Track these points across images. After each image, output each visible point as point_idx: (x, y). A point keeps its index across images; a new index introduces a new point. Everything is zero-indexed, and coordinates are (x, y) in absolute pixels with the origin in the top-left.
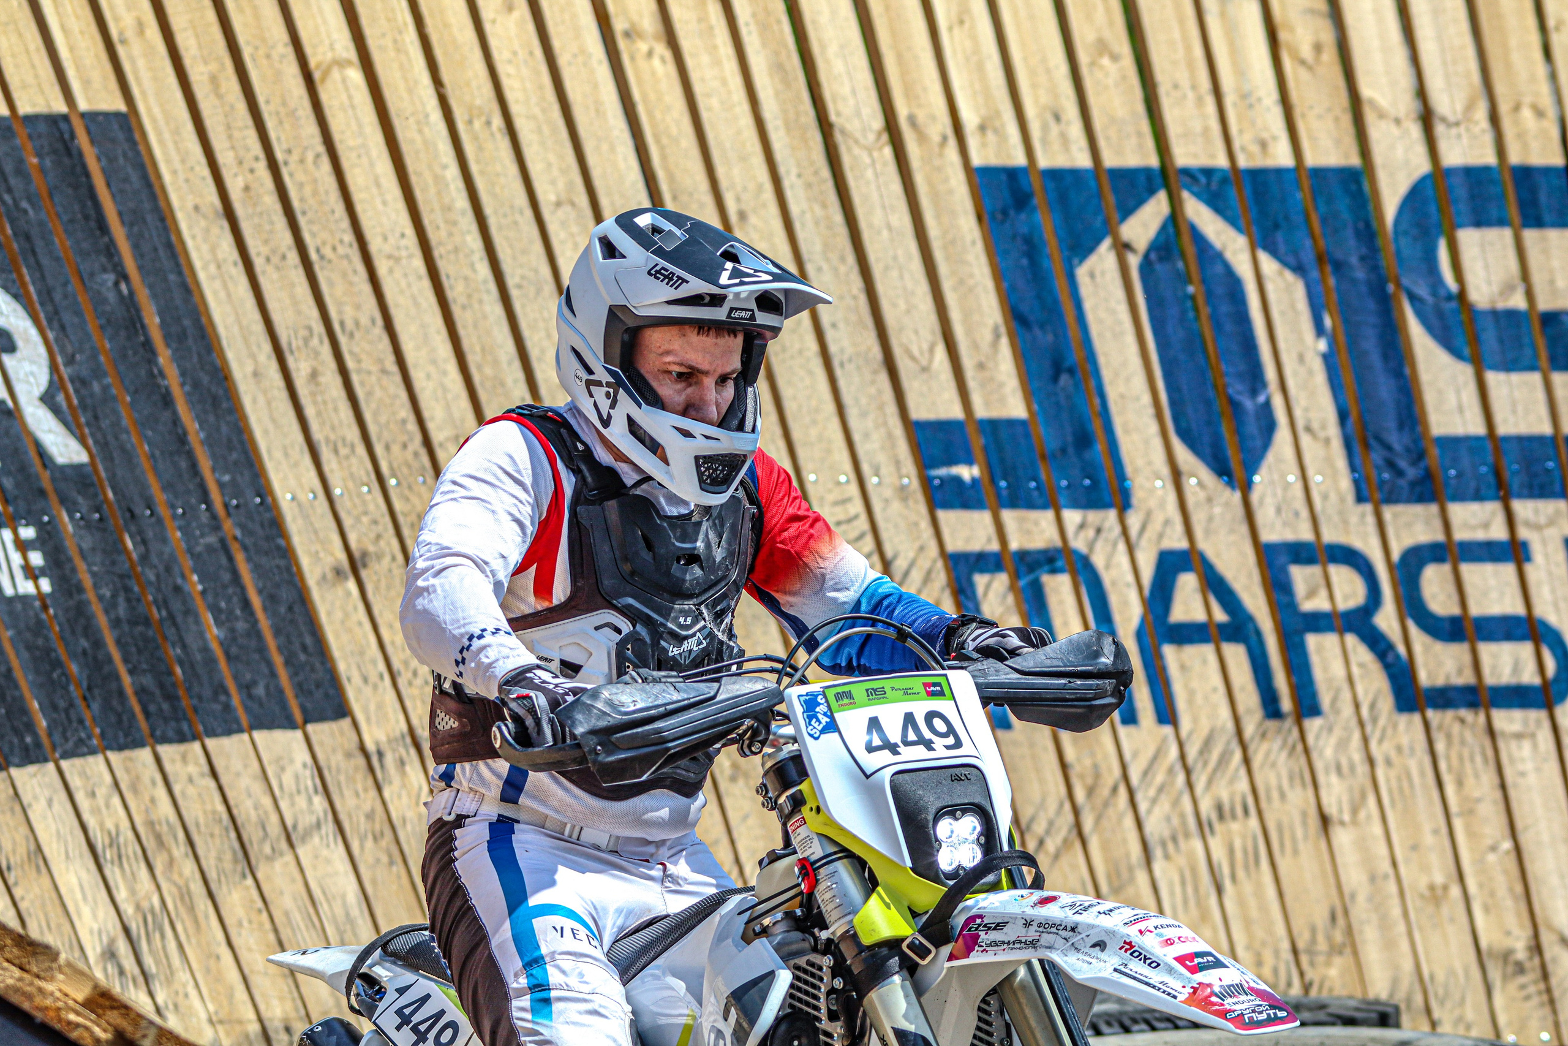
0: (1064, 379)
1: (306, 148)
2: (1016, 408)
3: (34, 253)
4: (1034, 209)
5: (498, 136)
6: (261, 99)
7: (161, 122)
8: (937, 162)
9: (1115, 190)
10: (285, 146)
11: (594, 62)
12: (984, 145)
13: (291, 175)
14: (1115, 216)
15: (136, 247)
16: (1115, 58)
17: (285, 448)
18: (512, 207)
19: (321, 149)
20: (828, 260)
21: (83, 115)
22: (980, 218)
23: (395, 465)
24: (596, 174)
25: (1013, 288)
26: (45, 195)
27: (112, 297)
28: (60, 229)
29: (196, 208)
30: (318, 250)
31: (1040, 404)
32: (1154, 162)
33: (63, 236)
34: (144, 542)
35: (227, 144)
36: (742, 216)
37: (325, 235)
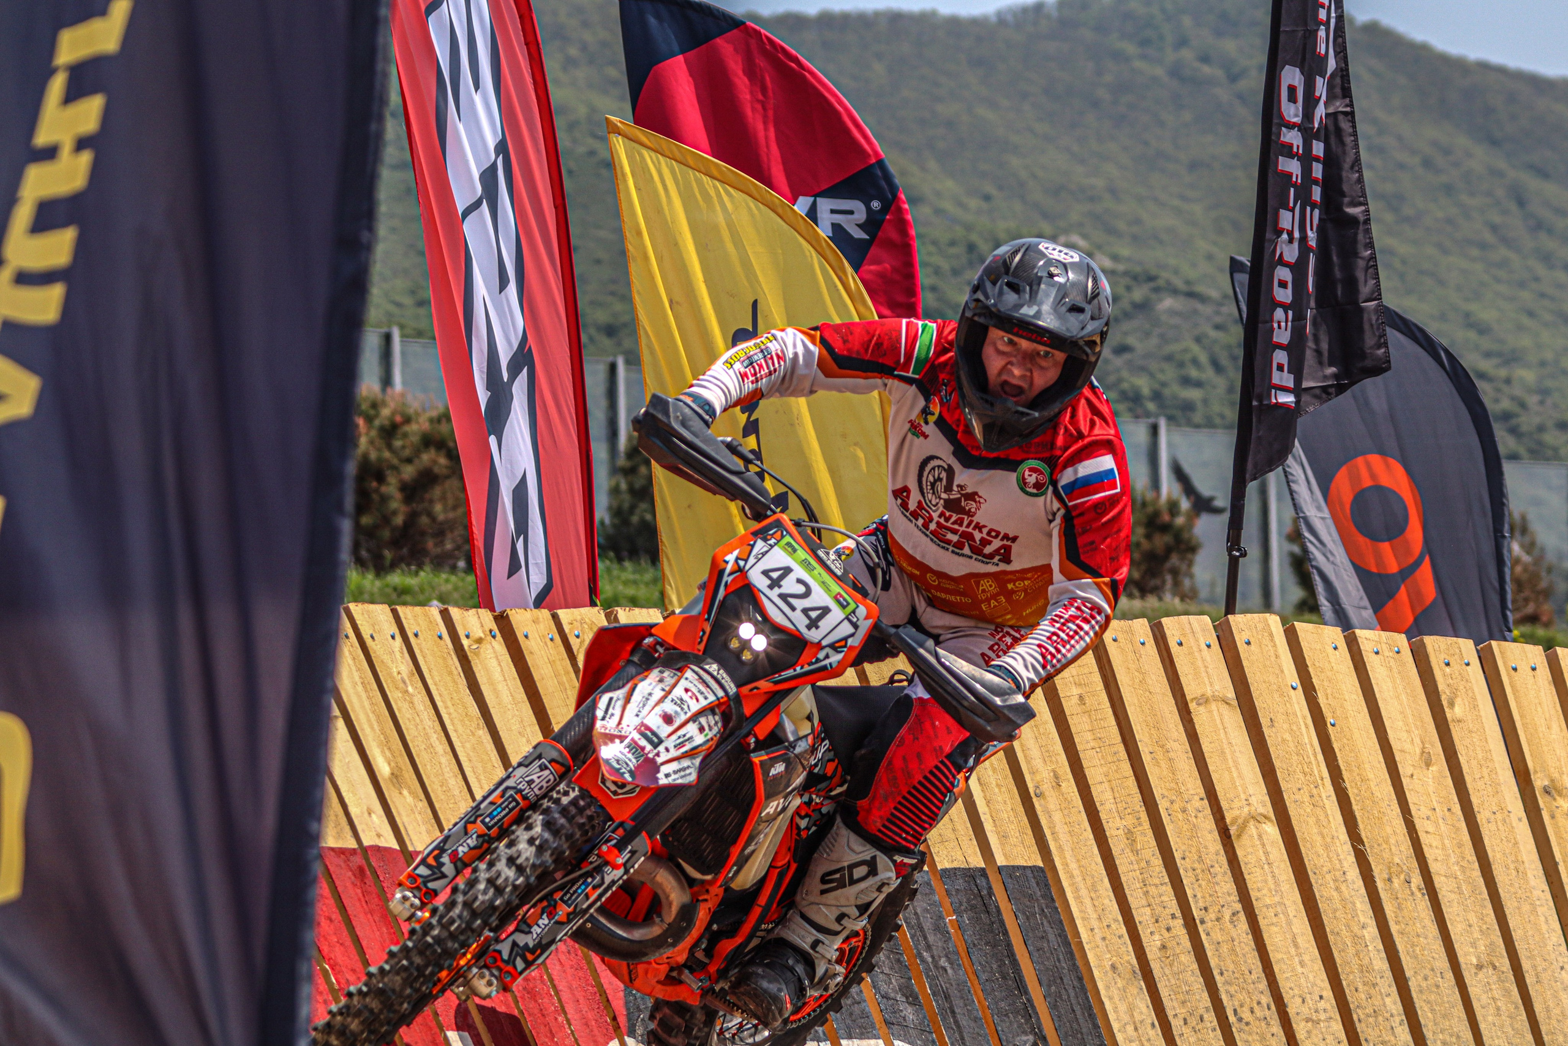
1: (1223, 906)
3: (953, 1012)
5: (1419, 895)
6: (1177, 856)
7: (1079, 879)
10: (1201, 904)
11: (1514, 818)
13: (1208, 934)
15: (1053, 1007)
18: (1433, 970)
19: (1238, 907)
21: (1000, 869)
24: (1517, 935)
26: (963, 954)
28: (978, 988)
29: (1114, 967)
30: (1235, 1011)
33: (980, 993)
35: (1144, 902)
37: (1242, 996)
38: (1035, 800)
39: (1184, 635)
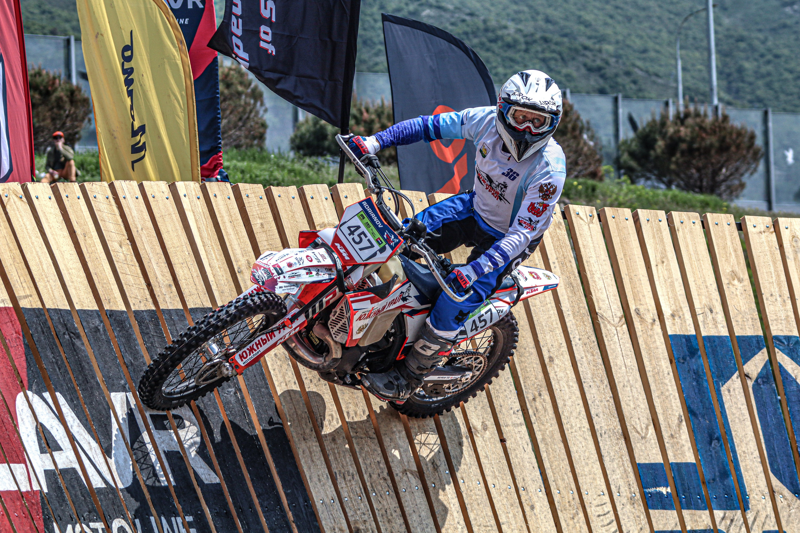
0: (714, 442)
2: (690, 457)
4: (699, 357)
8: (650, 333)
9: (740, 347)
12: (674, 324)
14: (741, 361)
16: (740, 281)
17: (318, 476)
20: (594, 381)
21: (219, 307)
22: (671, 362)
23: (374, 485)
25: (688, 396)
27: (233, 400)
31: (702, 456)
32: (761, 333)
34: (248, 524)
36: (551, 359)
38: (238, 274)
39: (314, 194)
